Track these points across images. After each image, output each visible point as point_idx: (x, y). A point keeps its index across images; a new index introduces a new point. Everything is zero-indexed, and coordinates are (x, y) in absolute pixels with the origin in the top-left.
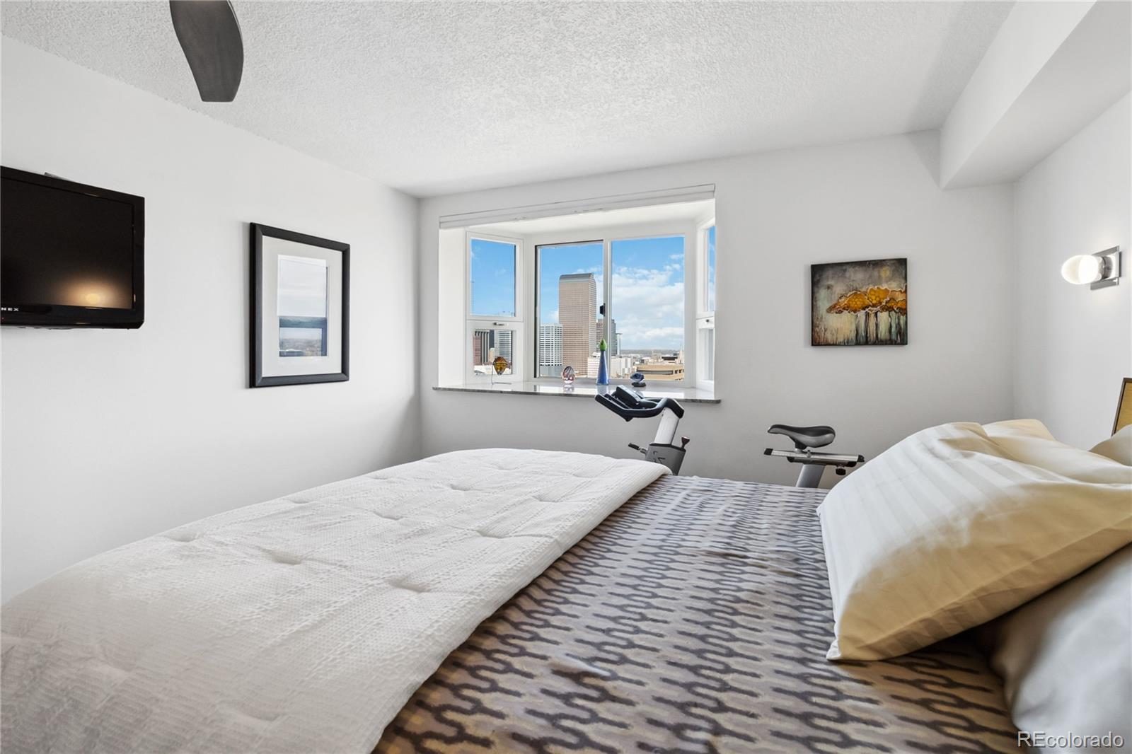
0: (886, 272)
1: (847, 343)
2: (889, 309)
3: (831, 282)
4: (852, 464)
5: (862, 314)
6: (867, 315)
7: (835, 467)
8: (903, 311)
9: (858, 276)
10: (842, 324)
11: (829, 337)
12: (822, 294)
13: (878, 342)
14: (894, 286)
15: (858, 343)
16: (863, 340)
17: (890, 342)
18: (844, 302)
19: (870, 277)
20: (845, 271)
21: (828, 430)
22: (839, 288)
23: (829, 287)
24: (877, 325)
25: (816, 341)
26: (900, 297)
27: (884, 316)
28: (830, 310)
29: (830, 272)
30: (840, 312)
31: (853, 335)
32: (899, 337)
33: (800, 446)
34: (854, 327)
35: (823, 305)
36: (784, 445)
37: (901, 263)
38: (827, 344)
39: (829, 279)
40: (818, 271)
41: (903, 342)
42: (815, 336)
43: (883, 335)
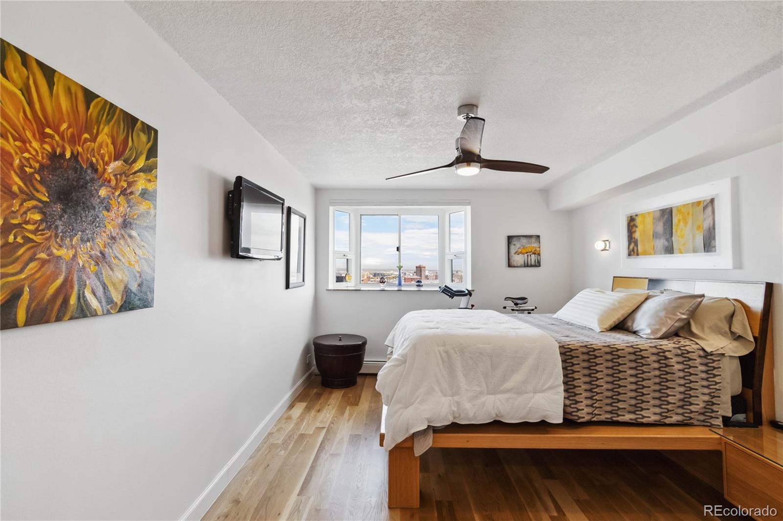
0: (533, 240)
1: (521, 266)
2: (534, 253)
3: (515, 243)
4: (533, 310)
5: (526, 255)
6: (528, 255)
7: (527, 312)
8: (539, 254)
9: (524, 240)
10: (519, 259)
11: (515, 264)
12: (512, 247)
13: (531, 266)
14: (536, 245)
15: (525, 266)
16: (527, 265)
17: (535, 266)
18: (520, 250)
19: (529, 241)
20: (520, 239)
21: (525, 298)
22: (518, 245)
23: (514, 245)
24: (531, 259)
25: (510, 265)
26: (538, 249)
27: (533, 256)
28: (515, 253)
29: (515, 239)
30: (519, 254)
31: (523, 263)
32: (538, 264)
33: (515, 304)
34: (523, 260)
35: (513, 251)
36: (510, 304)
37: (538, 237)
38: (514, 267)
39: (514, 242)
40: (510, 239)
41: (540, 266)
42: (510, 263)
43: (533, 263)
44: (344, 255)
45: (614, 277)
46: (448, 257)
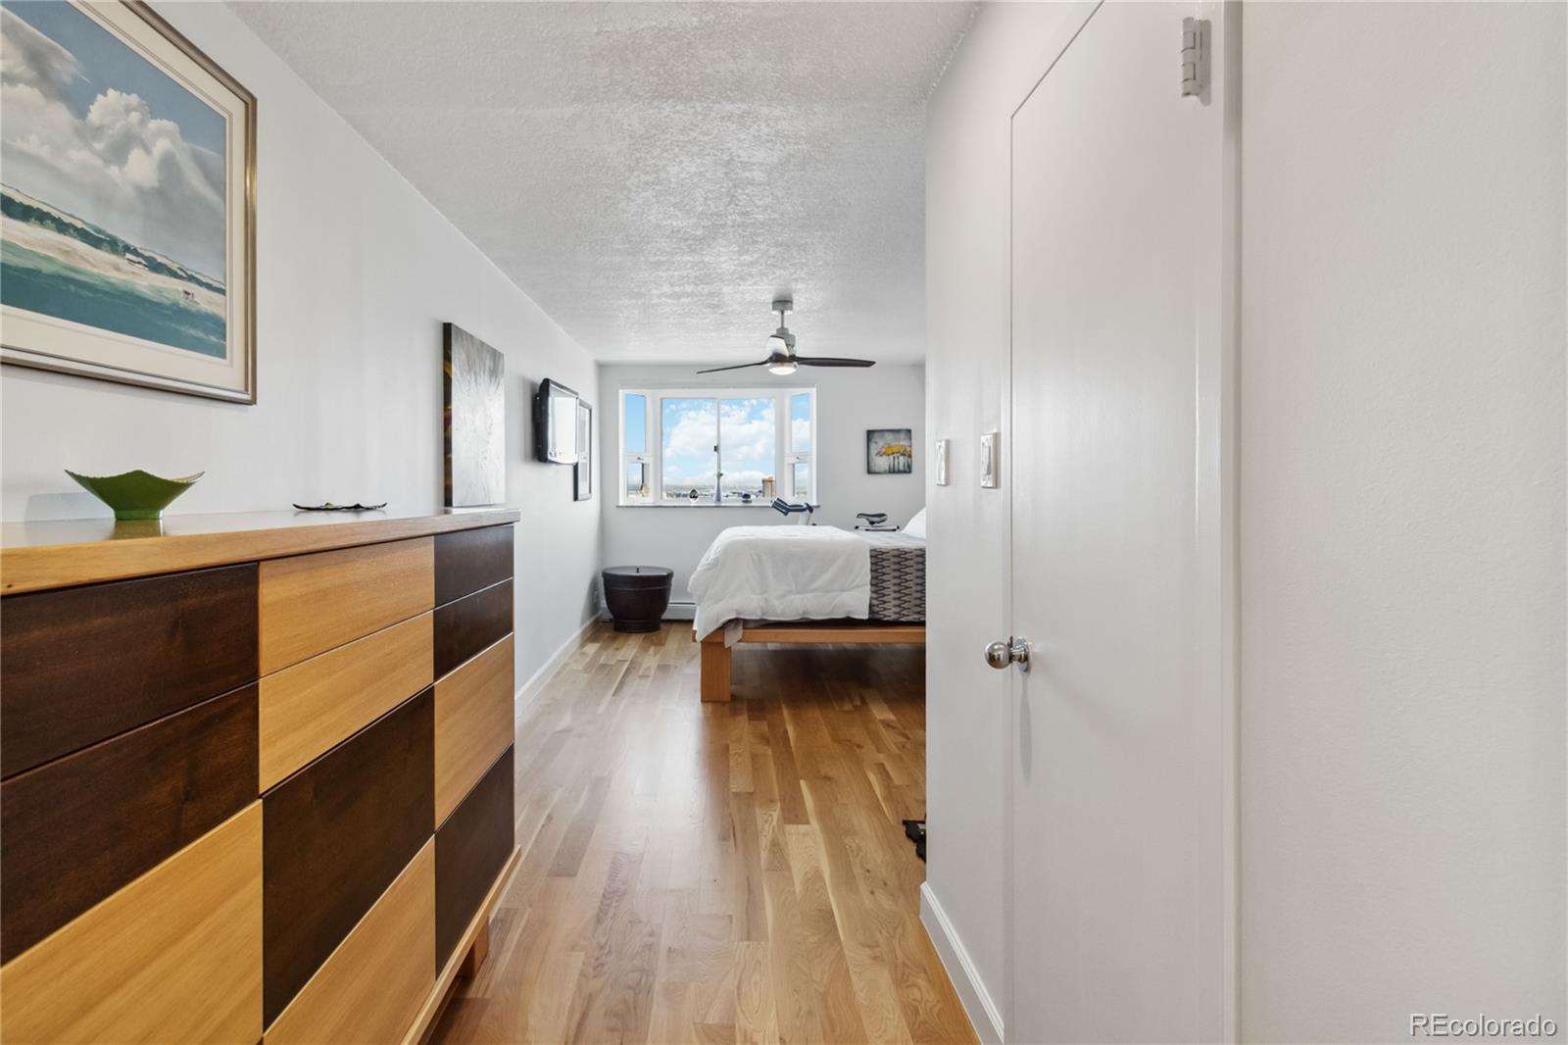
0: (902, 435)
1: (885, 473)
2: (903, 455)
3: (877, 440)
5: (891, 457)
6: (894, 457)
8: (910, 456)
9: (889, 437)
10: (882, 463)
11: (877, 470)
12: (873, 446)
13: (899, 472)
14: (905, 443)
15: (890, 472)
16: (893, 471)
17: (905, 472)
18: (883, 451)
19: (896, 438)
20: (884, 434)
21: (883, 515)
22: (881, 444)
23: (876, 443)
24: (898, 463)
25: (869, 472)
26: (908, 449)
27: (901, 458)
28: (877, 454)
29: (876, 435)
30: (882, 455)
31: (887, 468)
32: (908, 470)
34: (888, 464)
35: (873, 452)
37: (909, 431)
38: (875, 473)
39: (876, 438)
40: (870, 434)
41: (910, 472)
42: (872, 465)
43: (901, 468)
46: (788, 460)
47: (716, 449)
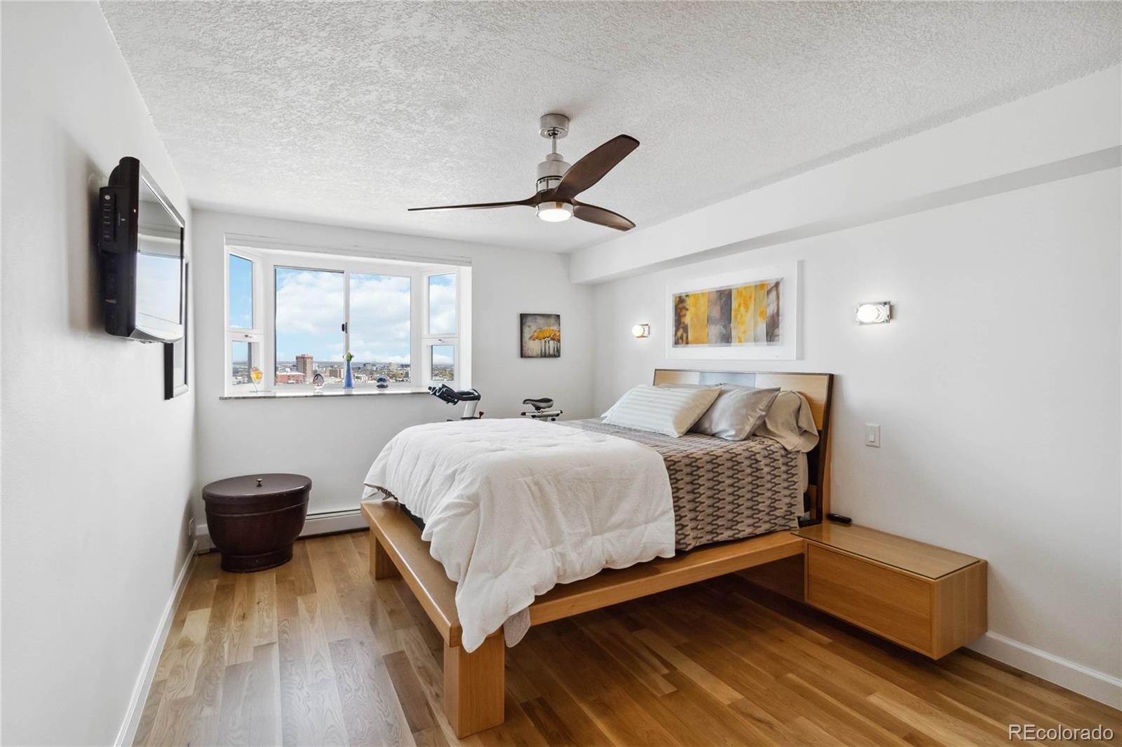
0: (552, 321)
1: (537, 357)
2: (553, 339)
3: (530, 324)
4: (558, 415)
5: (543, 341)
6: (545, 342)
7: (551, 418)
8: (559, 341)
9: (541, 321)
10: (534, 346)
11: (529, 353)
12: (526, 330)
13: (550, 356)
14: (555, 328)
15: (542, 357)
16: (544, 355)
17: (554, 356)
18: (536, 334)
19: (546, 323)
20: (536, 318)
22: (534, 328)
23: (529, 326)
24: (549, 347)
25: (522, 355)
26: (558, 334)
27: (551, 342)
28: (530, 338)
29: (529, 318)
30: (534, 340)
31: (540, 354)
32: (557, 354)
33: (538, 408)
34: (540, 348)
35: (527, 335)
36: (530, 408)
37: (558, 316)
38: (528, 357)
39: (529, 322)
40: (523, 317)
41: (559, 356)
42: (524, 352)
43: (551, 352)
44: (246, 336)
45: (656, 370)
46: (426, 343)
47: (344, 328)
